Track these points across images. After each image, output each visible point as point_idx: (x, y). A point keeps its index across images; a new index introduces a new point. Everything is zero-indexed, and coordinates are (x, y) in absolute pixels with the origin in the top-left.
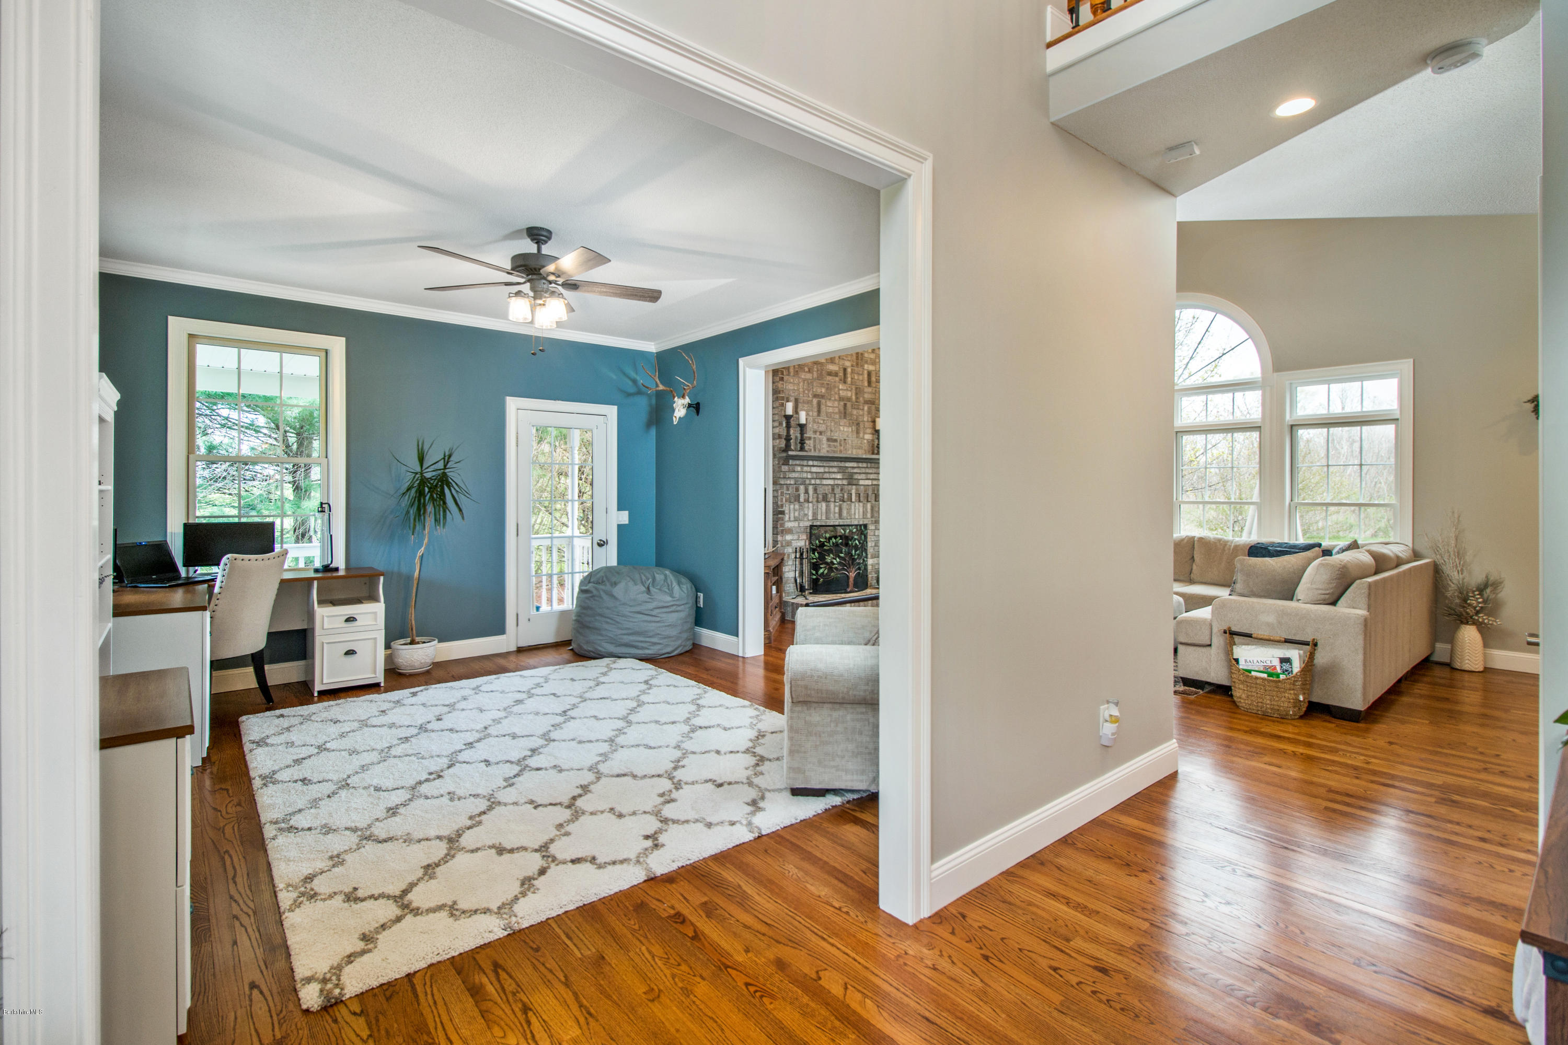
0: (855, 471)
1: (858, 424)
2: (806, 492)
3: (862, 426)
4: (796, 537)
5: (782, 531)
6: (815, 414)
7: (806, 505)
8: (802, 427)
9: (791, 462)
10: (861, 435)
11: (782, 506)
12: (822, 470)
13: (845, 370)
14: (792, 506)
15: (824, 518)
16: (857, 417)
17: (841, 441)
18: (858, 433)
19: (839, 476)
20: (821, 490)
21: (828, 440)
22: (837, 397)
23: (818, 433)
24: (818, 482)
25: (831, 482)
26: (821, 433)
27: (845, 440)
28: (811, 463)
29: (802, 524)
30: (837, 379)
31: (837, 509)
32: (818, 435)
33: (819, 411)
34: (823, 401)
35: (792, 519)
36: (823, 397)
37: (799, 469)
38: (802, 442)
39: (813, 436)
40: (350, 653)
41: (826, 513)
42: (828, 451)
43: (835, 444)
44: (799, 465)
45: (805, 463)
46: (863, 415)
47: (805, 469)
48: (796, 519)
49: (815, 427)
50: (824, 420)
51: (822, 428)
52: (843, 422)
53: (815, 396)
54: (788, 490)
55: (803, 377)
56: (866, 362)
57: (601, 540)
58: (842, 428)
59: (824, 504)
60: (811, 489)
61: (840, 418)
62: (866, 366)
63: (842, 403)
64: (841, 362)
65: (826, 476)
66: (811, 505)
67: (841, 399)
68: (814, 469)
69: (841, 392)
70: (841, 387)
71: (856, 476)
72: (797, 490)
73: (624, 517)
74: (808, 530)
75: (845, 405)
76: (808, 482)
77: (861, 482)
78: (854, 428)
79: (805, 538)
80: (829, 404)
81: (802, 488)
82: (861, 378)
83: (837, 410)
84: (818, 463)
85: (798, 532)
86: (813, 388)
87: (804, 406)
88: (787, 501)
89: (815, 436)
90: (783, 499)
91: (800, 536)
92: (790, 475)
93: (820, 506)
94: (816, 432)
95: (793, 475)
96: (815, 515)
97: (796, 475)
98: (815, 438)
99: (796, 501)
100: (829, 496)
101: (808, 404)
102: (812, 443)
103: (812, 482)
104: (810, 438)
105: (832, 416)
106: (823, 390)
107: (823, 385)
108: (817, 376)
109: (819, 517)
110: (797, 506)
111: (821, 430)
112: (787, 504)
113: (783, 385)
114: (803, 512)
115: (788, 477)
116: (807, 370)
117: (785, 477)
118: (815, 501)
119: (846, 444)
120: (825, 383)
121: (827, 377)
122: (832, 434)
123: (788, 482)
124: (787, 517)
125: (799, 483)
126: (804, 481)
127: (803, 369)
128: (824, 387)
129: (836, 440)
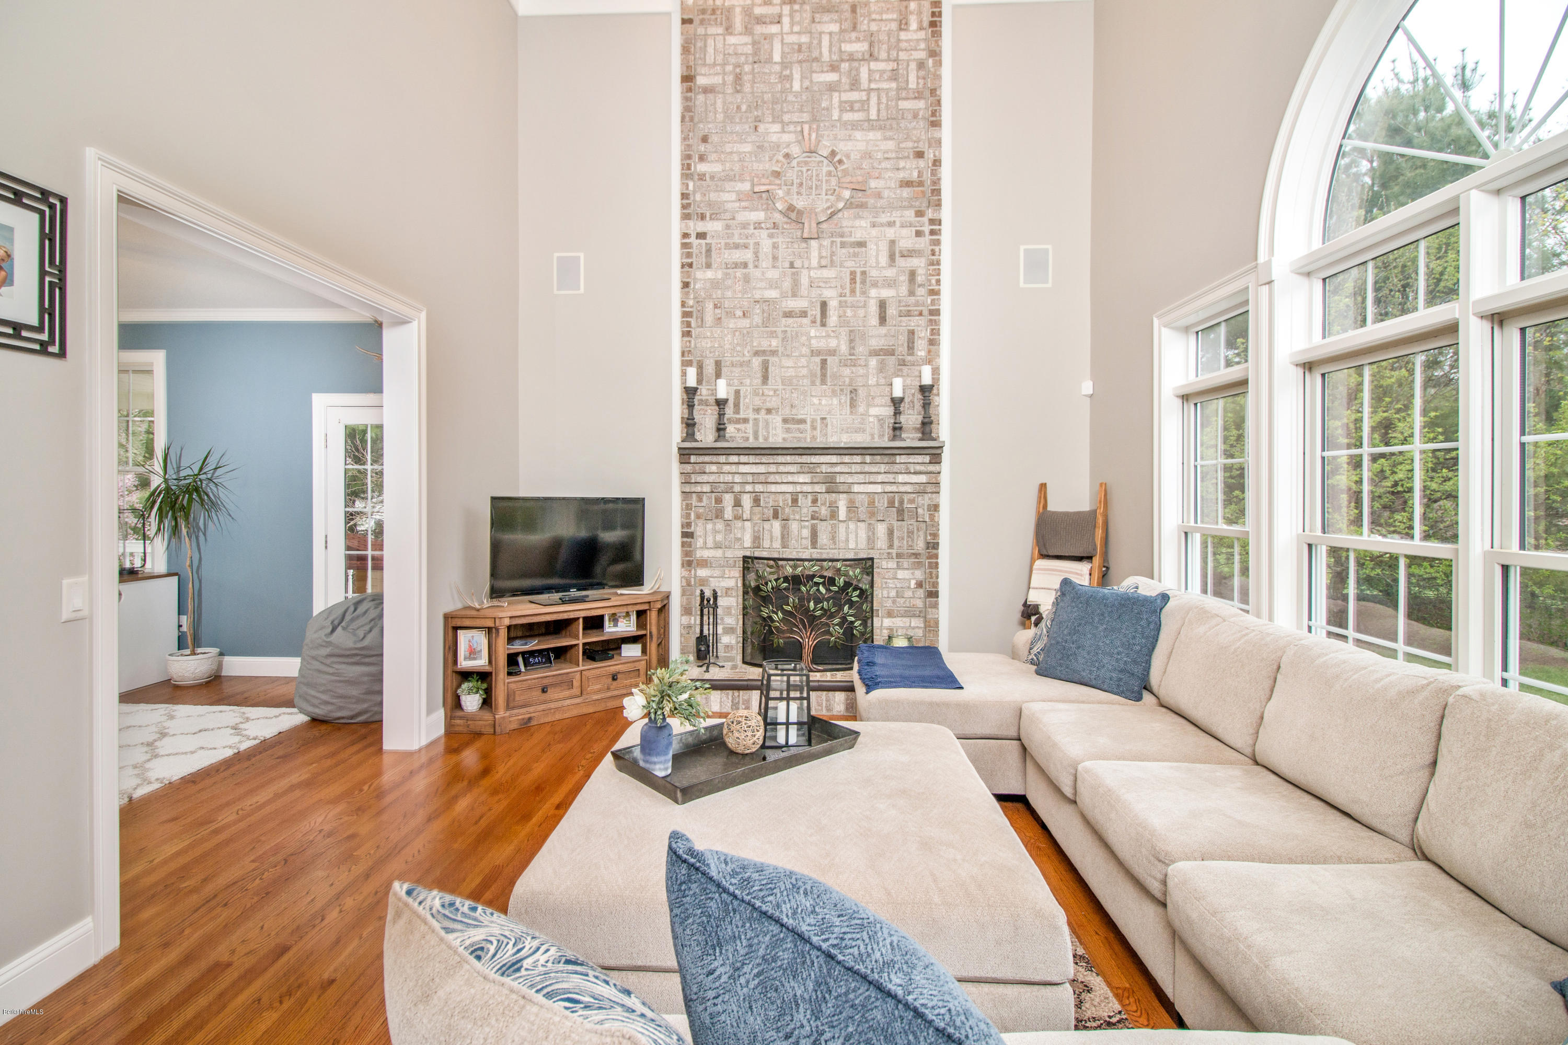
0: (838, 469)
1: (854, 391)
2: (738, 504)
3: (862, 392)
4: (717, 573)
5: (690, 563)
6: (759, 381)
7: (739, 524)
8: (721, 404)
9: (693, 459)
10: (861, 409)
11: (689, 525)
12: (762, 469)
13: (824, 305)
14: (710, 526)
15: (777, 544)
16: (851, 379)
17: (813, 421)
18: (853, 404)
19: (801, 478)
20: (768, 502)
21: (785, 421)
22: (805, 350)
23: (763, 412)
24: (759, 488)
25: (790, 488)
26: (769, 411)
27: (823, 419)
28: (734, 459)
29: (729, 554)
30: (805, 321)
31: (806, 533)
32: (762, 415)
33: (765, 379)
34: (773, 359)
35: (710, 543)
36: (774, 353)
37: (714, 468)
38: (720, 429)
39: (751, 416)
41: (783, 537)
42: (784, 439)
43: (801, 426)
44: (714, 463)
45: (722, 459)
46: (866, 376)
47: (726, 468)
48: (717, 546)
49: (758, 402)
50: (775, 391)
51: (773, 403)
52: (819, 388)
53: (756, 353)
54: (700, 500)
55: (731, 326)
56: (875, 285)
58: (816, 401)
59: (776, 525)
60: (747, 501)
61: (813, 383)
62: (873, 292)
63: (818, 360)
64: (815, 293)
65: (771, 478)
66: (748, 524)
67: (814, 353)
68: (746, 468)
69: (813, 341)
70: (813, 333)
71: (840, 479)
72: (719, 501)
74: (741, 564)
75: (824, 362)
76: (737, 488)
77: (856, 488)
78: (846, 399)
79: (735, 575)
80: (788, 363)
81: (728, 499)
82: (861, 312)
83: (804, 371)
84: (752, 459)
85: (721, 566)
86: (752, 341)
87: (734, 369)
88: (698, 517)
89: (756, 416)
90: (690, 514)
91: (727, 572)
92: (700, 478)
93: (767, 525)
94: (757, 410)
95: (705, 478)
96: (757, 540)
97: (712, 478)
98: (755, 419)
99: (717, 517)
100: (787, 510)
101: (741, 365)
102: (749, 427)
103: (749, 488)
104: (746, 421)
105: (795, 381)
106: (774, 343)
107: (773, 334)
108: (760, 321)
109: (766, 544)
110: (720, 525)
111: (769, 405)
112: (700, 523)
113: (690, 342)
114: (732, 536)
115: (693, 481)
116: (741, 314)
117: (688, 480)
118: (756, 518)
119: (826, 426)
120: (779, 330)
121: (784, 320)
122: (794, 411)
123: (698, 489)
124: (700, 542)
125: (720, 490)
126: (732, 487)
127: (730, 314)
128: (777, 337)
129: (803, 421)
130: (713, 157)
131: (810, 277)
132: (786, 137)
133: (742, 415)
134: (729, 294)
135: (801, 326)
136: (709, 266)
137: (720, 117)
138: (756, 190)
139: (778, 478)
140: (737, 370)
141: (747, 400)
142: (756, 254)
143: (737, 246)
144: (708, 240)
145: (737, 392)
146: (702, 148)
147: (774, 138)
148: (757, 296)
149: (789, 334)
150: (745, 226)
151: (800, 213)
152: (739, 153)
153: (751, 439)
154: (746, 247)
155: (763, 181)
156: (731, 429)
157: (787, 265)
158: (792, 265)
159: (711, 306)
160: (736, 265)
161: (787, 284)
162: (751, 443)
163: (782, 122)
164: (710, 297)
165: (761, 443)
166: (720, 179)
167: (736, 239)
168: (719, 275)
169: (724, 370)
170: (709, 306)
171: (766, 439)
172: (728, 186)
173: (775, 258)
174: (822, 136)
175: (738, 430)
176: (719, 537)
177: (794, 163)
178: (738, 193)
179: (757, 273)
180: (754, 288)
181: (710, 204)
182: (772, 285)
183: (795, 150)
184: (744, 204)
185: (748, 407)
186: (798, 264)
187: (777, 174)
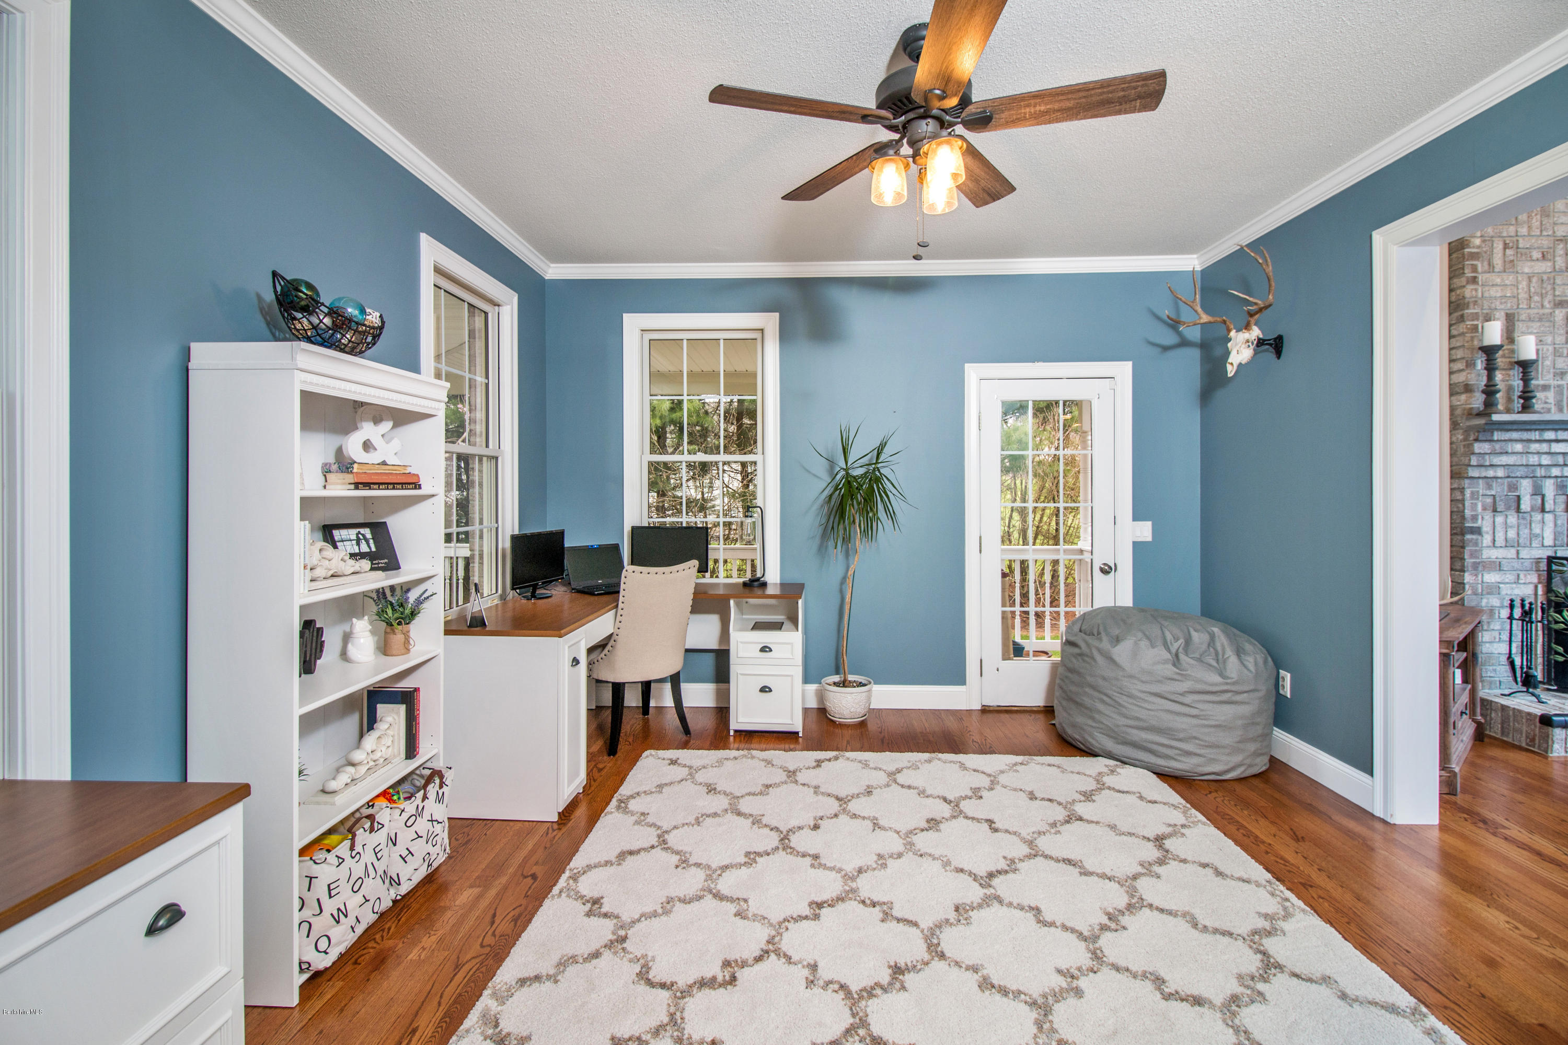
2: (1538, 491)
4: (1510, 577)
5: (1475, 566)
6: (1563, 338)
7: (1539, 516)
8: (1525, 366)
9: (1497, 435)
11: (1474, 518)
14: (1499, 519)
28: (1550, 435)
29: (1524, 554)
35: (1500, 540)
37: (1519, 447)
38: (1527, 398)
39: (1553, 383)
40: (765, 689)
44: (1521, 441)
45: (1535, 435)
47: (1535, 447)
48: (1508, 544)
49: (1562, 364)
53: (1560, 305)
54: (1490, 487)
55: (1526, 270)
57: (1105, 564)
60: (1549, 485)
66: (1549, 516)
68: (1556, 448)
72: (1513, 487)
73: (1145, 531)
74: (1543, 566)
76: (1540, 472)
79: (1535, 580)
81: (1526, 486)
85: (1513, 569)
86: (1554, 289)
87: (1530, 324)
88: (1485, 508)
89: (1560, 382)
90: (1476, 504)
91: (1522, 576)
92: (1496, 460)
94: (1561, 375)
95: (1504, 460)
96: (1562, 535)
97: (1510, 460)
98: (1559, 386)
99: (1510, 508)
101: (1540, 320)
102: (1552, 396)
103: (1555, 472)
104: (1546, 387)
108: (1563, 264)
110: (1514, 519)
112: (1488, 516)
113: (1476, 290)
114: (1528, 531)
115: (1487, 463)
116: (1540, 256)
117: (1481, 462)
118: (1560, 509)
123: (1490, 473)
124: (1487, 539)
125: (1518, 474)
126: (1533, 471)
127: (1526, 256)
133: (1541, 381)
134: (1524, 231)
140: (1537, 326)
141: (1549, 362)
148: (1560, 234)
153: (1554, 410)
156: (1536, 398)
159: (1501, 246)
164: (1502, 235)
169: (1519, 325)
175: (1544, 400)
176: (1512, 533)
180: (1556, 224)
185: (1548, 372)
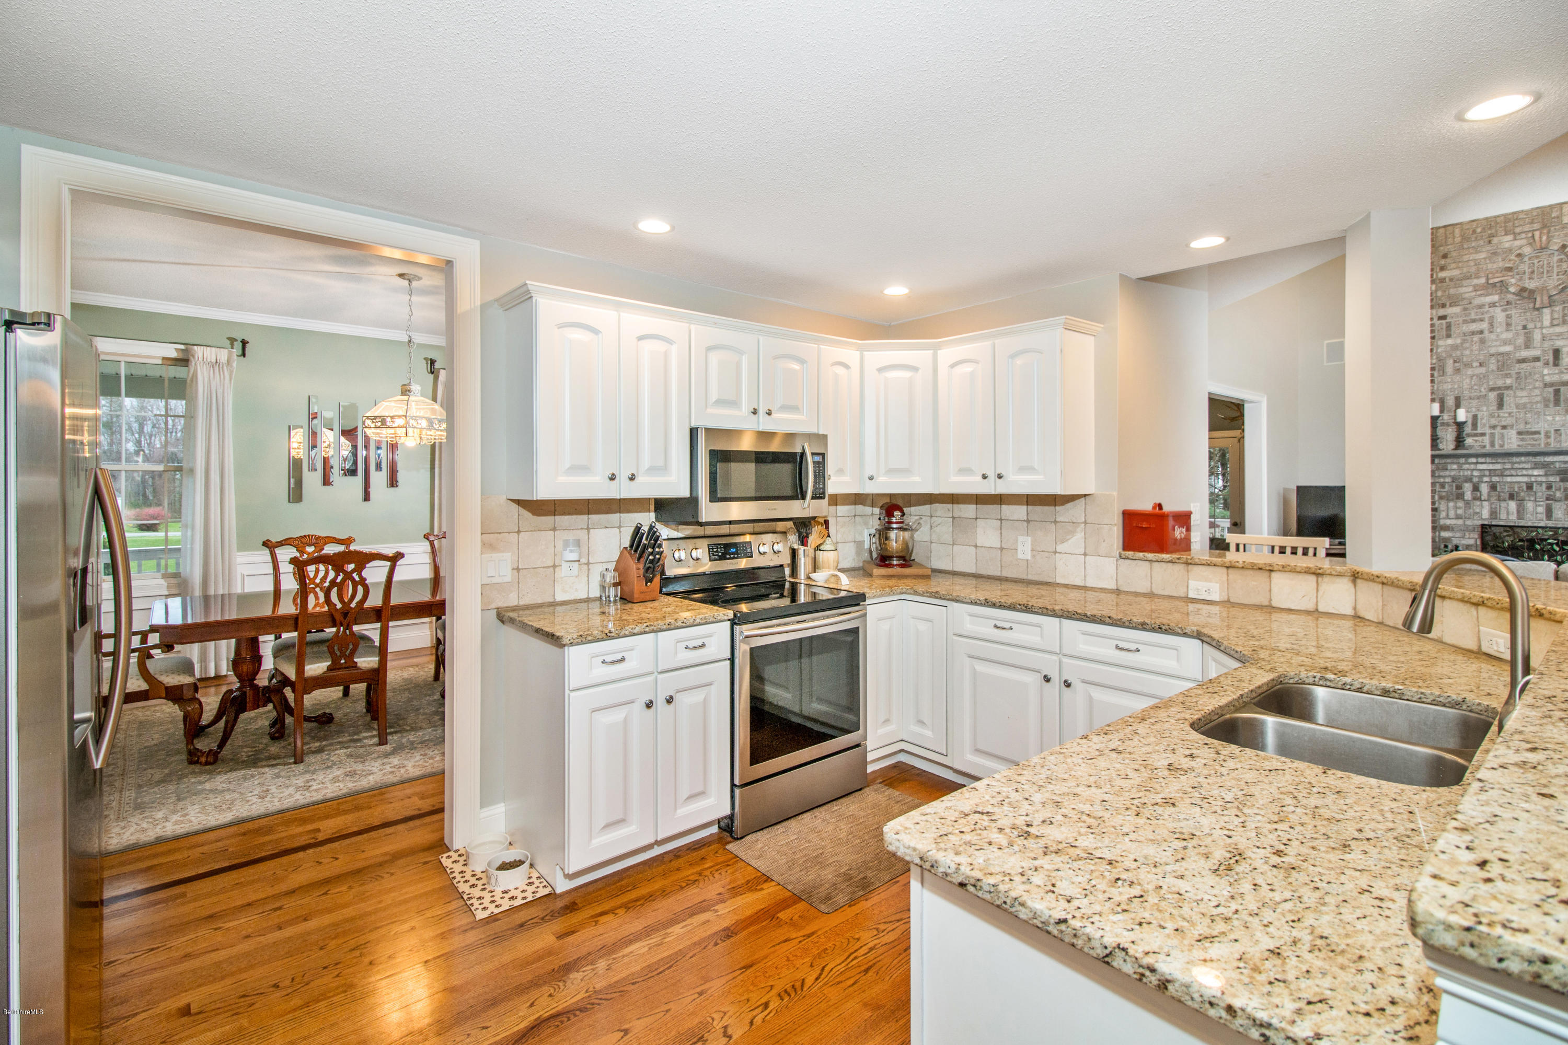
2: (1476, 488)
4: (1458, 535)
6: (1495, 408)
7: (1478, 503)
8: (1460, 426)
9: (1437, 461)
12: (1498, 467)
13: (1557, 351)
14: (1451, 504)
15: (1513, 517)
17: (1547, 432)
19: (1535, 472)
20: (1504, 488)
21: (1519, 433)
22: (1538, 384)
23: (1499, 428)
24: (1496, 479)
25: (1525, 479)
26: (1504, 427)
27: (1556, 431)
29: (1469, 523)
30: (1537, 364)
31: (1541, 509)
32: (1498, 430)
33: (1500, 405)
34: (1507, 393)
35: (1453, 515)
36: (1508, 388)
37: (1455, 467)
38: (1460, 442)
39: (1488, 431)
41: (1518, 512)
42: (1519, 446)
43: (1536, 437)
44: (1453, 463)
45: (1462, 461)
47: (1466, 466)
48: (1458, 517)
49: (1493, 421)
50: (1510, 414)
51: (1509, 421)
52: (1552, 409)
53: (1492, 389)
54: (1445, 488)
55: (1469, 373)
58: (1549, 418)
59: (1513, 505)
60: (1484, 489)
61: (1547, 406)
63: (1551, 390)
64: (1547, 344)
65: (1507, 472)
66: (1486, 503)
67: (1548, 385)
68: (1483, 467)
69: (1546, 378)
70: (1546, 372)
72: (1459, 487)
74: (1480, 529)
75: (1557, 392)
76: (1476, 479)
79: (1476, 536)
80: (1519, 393)
81: (1467, 487)
83: (1538, 399)
84: (1488, 460)
85: (1461, 530)
86: (1488, 382)
87: (1472, 401)
88: (1441, 498)
89: (1493, 431)
90: (1434, 496)
91: (1467, 534)
92: (1442, 473)
93: (1503, 504)
94: (1494, 427)
95: (1447, 473)
96: (1494, 513)
97: (1453, 473)
98: (1492, 433)
99: (1458, 498)
100: (1522, 494)
101: (1478, 398)
102: (1486, 440)
103: (1486, 479)
104: (1483, 434)
105: (1529, 406)
106: (1508, 381)
107: (1508, 376)
108: (1495, 368)
109: (1503, 516)
110: (1460, 504)
111: (1503, 423)
112: (1443, 502)
113: (1436, 386)
114: (1471, 511)
115: (1440, 475)
116: (1478, 364)
117: (1436, 475)
118: (1493, 499)
119: (1560, 435)
120: (1513, 372)
121: (1517, 365)
122: (1528, 426)
123: (1444, 480)
124: (1443, 514)
125: (1460, 481)
126: (1471, 479)
127: (1468, 365)
128: (1511, 377)
129: (1538, 433)
130: (1453, 266)
131: (1542, 334)
132: (1517, 243)
133: (1479, 431)
134: (1467, 352)
135: (1534, 368)
136: (1449, 336)
137: (1458, 240)
138: (1491, 281)
139: (1513, 472)
140: (1475, 403)
141: (1484, 421)
142: (1491, 324)
143: (1474, 321)
144: (1448, 320)
145: (1475, 417)
146: (1443, 262)
147: (1507, 245)
148: (1493, 351)
149: (1523, 374)
150: (1481, 306)
151: (1532, 292)
152: (1475, 260)
153: (1488, 447)
154: (1482, 320)
155: (1497, 275)
156: (1469, 441)
157: (1520, 327)
158: (1525, 327)
159: (1451, 361)
160: (1473, 333)
161: (1520, 341)
162: (1488, 449)
163: (1514, 233)
164: (1450, 356)
165: (1497, 448)
166: (1458, 280)
167: (1473, 316)
168: (1458, 341)
169: (1463, 403)
170: (1450, 362)
171: (1502, 446)
172: (1465, 283)
173: (1508, 325)
174: (1553, 237)
175: (1476, 441)
176: (1460, 512)
177: (1526, 259)
178: (1474, 286)
179: (1493, 336)
180: (1489, 346)
181: (1449, 297)
182: (1505, 342)
183: (1527, 250)
184: (1479, 293)
185: (1485, 425)
186: (1530, 326)
187: (1510, 269)
